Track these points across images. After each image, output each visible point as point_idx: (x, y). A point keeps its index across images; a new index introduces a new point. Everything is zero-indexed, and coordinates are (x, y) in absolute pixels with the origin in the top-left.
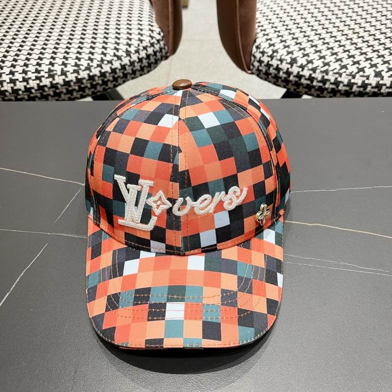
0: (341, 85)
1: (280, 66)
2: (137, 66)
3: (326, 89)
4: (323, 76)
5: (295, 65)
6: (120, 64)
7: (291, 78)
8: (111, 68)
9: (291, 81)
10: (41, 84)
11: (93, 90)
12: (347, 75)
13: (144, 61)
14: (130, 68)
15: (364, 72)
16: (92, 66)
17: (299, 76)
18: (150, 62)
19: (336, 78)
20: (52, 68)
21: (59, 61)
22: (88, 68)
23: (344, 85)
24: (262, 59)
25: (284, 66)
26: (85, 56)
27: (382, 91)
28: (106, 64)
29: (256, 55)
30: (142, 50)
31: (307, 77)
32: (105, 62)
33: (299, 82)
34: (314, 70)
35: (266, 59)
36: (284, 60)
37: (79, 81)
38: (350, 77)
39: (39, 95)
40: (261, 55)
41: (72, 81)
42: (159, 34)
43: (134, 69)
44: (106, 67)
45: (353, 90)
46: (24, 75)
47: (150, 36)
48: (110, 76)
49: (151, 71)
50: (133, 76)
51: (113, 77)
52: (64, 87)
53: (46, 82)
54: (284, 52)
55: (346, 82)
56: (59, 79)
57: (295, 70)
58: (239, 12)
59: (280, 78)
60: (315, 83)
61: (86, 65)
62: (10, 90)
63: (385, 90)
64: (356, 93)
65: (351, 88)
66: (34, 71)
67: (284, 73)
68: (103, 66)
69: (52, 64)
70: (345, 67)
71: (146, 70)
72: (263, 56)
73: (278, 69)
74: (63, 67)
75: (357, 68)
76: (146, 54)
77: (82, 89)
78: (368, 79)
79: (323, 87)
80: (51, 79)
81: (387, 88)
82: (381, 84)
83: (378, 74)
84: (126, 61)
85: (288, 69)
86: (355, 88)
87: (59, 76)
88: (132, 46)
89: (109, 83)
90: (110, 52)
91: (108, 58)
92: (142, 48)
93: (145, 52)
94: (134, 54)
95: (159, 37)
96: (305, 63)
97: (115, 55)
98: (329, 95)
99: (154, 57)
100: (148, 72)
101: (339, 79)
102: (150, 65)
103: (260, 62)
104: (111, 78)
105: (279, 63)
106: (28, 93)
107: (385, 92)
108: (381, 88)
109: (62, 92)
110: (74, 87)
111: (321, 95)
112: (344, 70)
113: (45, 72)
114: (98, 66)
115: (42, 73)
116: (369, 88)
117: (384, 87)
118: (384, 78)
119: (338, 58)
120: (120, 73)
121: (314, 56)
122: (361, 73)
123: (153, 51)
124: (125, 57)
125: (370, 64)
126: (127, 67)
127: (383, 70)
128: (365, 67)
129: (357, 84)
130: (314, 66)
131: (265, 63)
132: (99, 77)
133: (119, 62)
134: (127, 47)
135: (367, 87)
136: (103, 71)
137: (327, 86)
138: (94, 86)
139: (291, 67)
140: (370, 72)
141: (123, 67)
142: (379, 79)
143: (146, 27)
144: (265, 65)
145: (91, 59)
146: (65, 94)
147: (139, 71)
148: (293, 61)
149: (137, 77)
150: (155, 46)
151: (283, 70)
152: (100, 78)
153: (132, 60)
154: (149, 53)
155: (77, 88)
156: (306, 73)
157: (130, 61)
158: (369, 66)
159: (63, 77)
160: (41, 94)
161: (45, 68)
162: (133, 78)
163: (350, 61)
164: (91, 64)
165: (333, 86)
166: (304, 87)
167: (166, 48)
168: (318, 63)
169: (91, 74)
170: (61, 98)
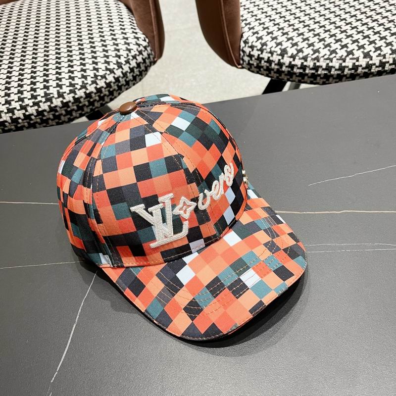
0: (333, 70)
1: (271, 59)
2: (130, 76)
3: (319, 75)
4: (315, 64)
5: (285, 55)
6: (114, 77)
7: (284, 68)
8: (105, 82)
9: (283, 72)
10: (40, 109)
11: (91, 107)
12: (337, 59)
13: (135, 70)
14: (124, 79)
15: (353, 55)
17: (291, 66)
18: (141, 70)
19: (328, 64)
20: (48, 92)
21: (53, 83)
22: (84, 86)
23: (336, 70)
24: (252, 53)
25: (276, 58)
26: (78, 74)
27: (372, 71)
28: (100, 80)
29: (244, 49)
30: (132, 60)
31: (299, 66)
32: (99, 78)
33: (292, 71)
34: (305, 58)
35: (255, 53)
36: (274, 51)
37: (77, 100)
38: (341, 61)
39: (39, 120)
40: (250, 50)
41: (70, 101)
42: (145, 40)
43: (127, 80)
44: (101, 83)
45: (345, 73)
46: (20, 103)
47: (137, 44)
48: (105, 91)
49: (143, 78)
50: (127, 87)
51: (109, 91)
52: (63, 109)
53: (44, 106)
54: (273, 44)
55: (337, 67)
56: (57, 102)
57: (286, 60)
58: (224, 10)
59: (273, 70)
60: (307, 71)
61: (81, 84)
62: (9, 119)
63: (375, 69)
64: (348, 76)
65: (343, 72)
66: (30, 97)
67: (276, 64)
68: (98, 82)
69: (46, 87)
70: (334, 52)
71: (138, 79)
72: (253, 50)
73: (269, 61)
74: (58, 89)
75: (346, 51)
76: (136, 63)
77: (80, 108)
78: (358, 61)
79: (316, 73)
80: (49, 103)
82: (371, 64)
83: (367, 55)
84: (118, 73)
85: (279, 60)
86: (346, 71)
87: (56, 98)
88: (122, 57)
89: (106, 97)
90: (102, 66)
91: (101, 73)
92: (131, 58)
93: (135, 61)
94: (125, 65)
95: (145, 44)
96: (295, 52)
97: (107, 69)
99: (144, 65)
100: (140, 80)
101: (331, 64)
102: (141, 73)
103: (250, 56)
104: (107, 93)
105: (270, 55)
106: (28, 121)
107: (376, 72)
108: (371, 68)
109: (62, 114)
110: (72, 108)
111: (315, 82)
112: (334, 55)
113: (42, 97)
114: (93, 82)
115: (39, 98)
116: (360, 69)
117: (374, 67)
118: (373, 58)
119: (326, 43)
120: (114, 86)
121: (303, 45)
122: (351, 56)
123: (142, 58)
125: (357, 45)
126: (120, 79)
127: (371, 51)
128: (354, 49)
129: (348, 67)
130: (305, 54)
131: (256, 57)
132: (95, 94)
133: (112, 75)
134: (117, 58)
135: (358, 69)
136: (98, 87)
137: (319, 72)
138: (91, 104)
139: (283, 58)
140: (358, 54)
141: (117, 80)
142: (368, 60)
143: (130, 35)
144: (256, 59)
145: (84, 77)
146: (65, 116)
147: (132, 81)
148: (284, 52)
149: (130, 87)
150: (143, 53)
151: (274, 62)
152: (97, 95)
153: (124, 71)
154: (138, 62)
155: (75, 107)
156: (298, 62)
157: (122, 72)
158: (357, 48)
159: (61, 99)
160: (41, 119)
161: (40, 92)
162: (127, 89)
163: (338, 45)
164: (86, 82)
165: (326, 72)
166: (297, 76)
167: (153, 53)
168: (308, 51)
169: (88, 92)
170: (61, 121)
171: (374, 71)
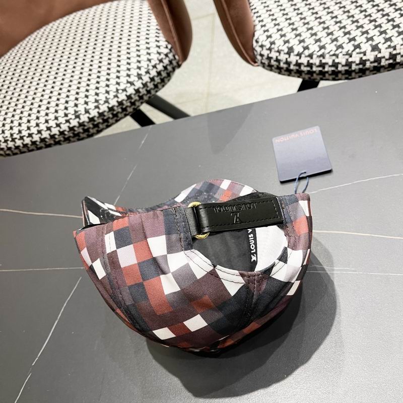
0: (340, 66)
1: (279, 58)
2: (151, 86)
3: (327, 72)
4: (321, 61)
5: (292, 54)
6: (134, 89)
7: (292, 67)
8: (126, 95)
9: (292, 70)
10: (71, 126)
12: (344, 55)
13: (156, 79)
14: (144, 89)
15: (360, 49)
16: (109, 98)
17: (298, 65)
18: (162, 77)
19: (334, 60)
20: (77, 109)
21: (81, 101)
22: (107, 101)
23: (343, 66)
24: (262, 52)
25: (283, 57)
26: (102, 90)
27: (382, 64)
28: (121, 93)
29: (256, 49)
30: (152, 69)
31: (306, 64)
32: (120, 91)
33: (300, 70)
34: (311, 56)
35: (265, 52)
36: (282, 50)
37: (101, 115)
38: (347, 57)
39: (71, 135)
40: (261, 49)
41: (95, 116)
42: (167, 47)
43: (148, 89)
44: (122, 96)
45: (353, 69)
46: (56, 121)
47: (158, 53)
48: (127, 103)
49: (166, 84)
51: (131, 102)
52: (90, 123)
53: (74, 123)
54: (281, 42)
55: (344, 63)
56: (84, 118)
57: (293, 59)
59: (282, 68)
61: (104, 99)
62: (48, 137)
63: (385, 62)
64: (357, 71)
65: (350, 67)
66: (63, 115)
67: (284, 63)
68: (119, 95)
69: (76, 105)
70: (341, 47)
71: (160, 86)
72: (263, 49)
73: (278, 60)
74: (85, 106)
75: (353, 45)
77: (106, 121)
78: (365, 55)
79: (323, 70)
80: (77, 120)
81: (387, 60)
82: (379, 58)
83: (375, 48)
84: (138, 84)
85: (287, 59)
86: (354, 67)
87: (83, 115)
88: (142, 68)
90: (123, 80)
91: (122, 86)
93: (155, 70)
94: (145, 76)
95: (166, 51)
96: (301, 50)
98: (331, 77)
99: (165, 72)
100: (163, 86)
101: (337, 61)
102: (163, 80)
103: (262, 55)
104: (129, 104)
105: (278, 54)
106: (63, 136)
107: (386, 65)
108: (381, 61)
109: (90, 128)
110: (98, 121)
111: (324, 78)
112: (340, 50)
114: (116, 96)
115: (70, 116)
116: (368, 65)
117: (383, 60)
118: (382, 51)
119: (334, 37)
120: (135, 97)
121: (310, 41)
122: (358, 50)
123: (163, 66)
124: (137, 81)
125: (366, 37)
126: (141, 90)
127: (380, 43)
128: (361, 42)
129: (355, 62)
130: (310, 52)
131: (266, 56)
132: (117, 107)
133: (133, 87)
134: (138, 70)
135: (366, 63)
136: (120, 100)
137: (326, 69)
138: (115, 115)
139: (289, 57)
140: (366, 47)
141: (137, 91)
142: (376, 53)
143: (153, 45)
144: (266, 58)
145: (107, 92)
146: (93, 129)
147: (154, 89)
148: (290, 51)
150: (164, 61)
151: (282, 61)
152: (119, 107)
153: (144, 82)
154: (158, 70)
155: (101, 121)
156: (304, 60)
157: (142, 83)
158: (365, 41)
159: (87, 115)
160: (73, 133)
161: (71, 111)
163: (345, 39)
164: (108, 97)
165: (333, 69)
166: (306, 74)
167: (176, 57)
168: (314, 48)
169: (110, 106)
170: (90, 134)
171: (384, 64)
